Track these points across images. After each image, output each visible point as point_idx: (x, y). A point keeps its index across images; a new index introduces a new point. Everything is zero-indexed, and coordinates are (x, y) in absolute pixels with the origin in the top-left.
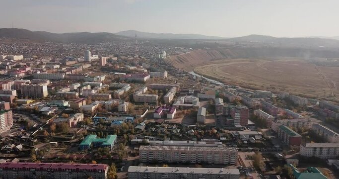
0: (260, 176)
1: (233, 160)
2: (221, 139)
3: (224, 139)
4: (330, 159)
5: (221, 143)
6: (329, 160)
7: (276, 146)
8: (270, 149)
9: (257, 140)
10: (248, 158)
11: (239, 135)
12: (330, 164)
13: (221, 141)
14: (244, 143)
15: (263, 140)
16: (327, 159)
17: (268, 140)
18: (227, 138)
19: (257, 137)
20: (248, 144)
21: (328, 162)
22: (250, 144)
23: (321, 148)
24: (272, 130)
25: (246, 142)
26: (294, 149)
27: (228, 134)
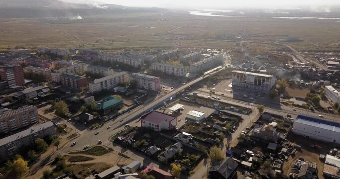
0: (70, 121)
1: (33, 118)
2: (3, 105)
3: (7, 104)
4: (115, 87)
5: (6, 109)
6: (115, 89)
7: (67, 93)
8: (63, 97)
9: (47, 93)
10: (46, 112)
11: (24, 95)
12: (116, 91)
13: (5, 107)
14: (35, 100)
15: (52, 92)
16: (112, 89)
17: (57, 90)
18: (10, 102)
19: (45, 91)
20: (38, 99)
21: (114, 90)
22: (41, 99)
23: (106, 81)
24: (53, 82)
25: (37, 98)
26: (84, 90)
27: (10, 97)
